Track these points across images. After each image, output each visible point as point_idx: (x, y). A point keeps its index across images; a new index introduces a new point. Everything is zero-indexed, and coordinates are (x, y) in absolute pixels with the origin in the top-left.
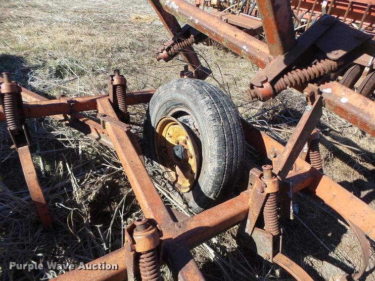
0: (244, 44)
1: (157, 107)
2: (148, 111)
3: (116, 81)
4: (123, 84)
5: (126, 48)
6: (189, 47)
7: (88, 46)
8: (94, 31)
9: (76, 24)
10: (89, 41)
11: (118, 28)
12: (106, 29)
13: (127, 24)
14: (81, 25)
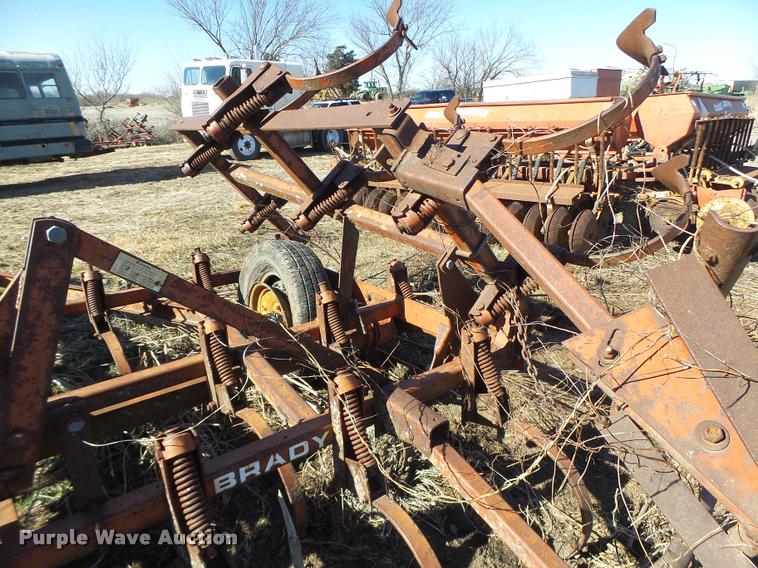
0: (296, 193)
1: (246, 280)
2: (238, 289)
3: (198, 259)
4: (206, 261)
5: (224, 246)
6: (273, 212)
7: (169, 253)
8: (176, 234)
9: (149, 230)
10: (170, 246)
11: (213, 225)
12: (193, 228)
13: (227, 217)
14: (156, 230)
